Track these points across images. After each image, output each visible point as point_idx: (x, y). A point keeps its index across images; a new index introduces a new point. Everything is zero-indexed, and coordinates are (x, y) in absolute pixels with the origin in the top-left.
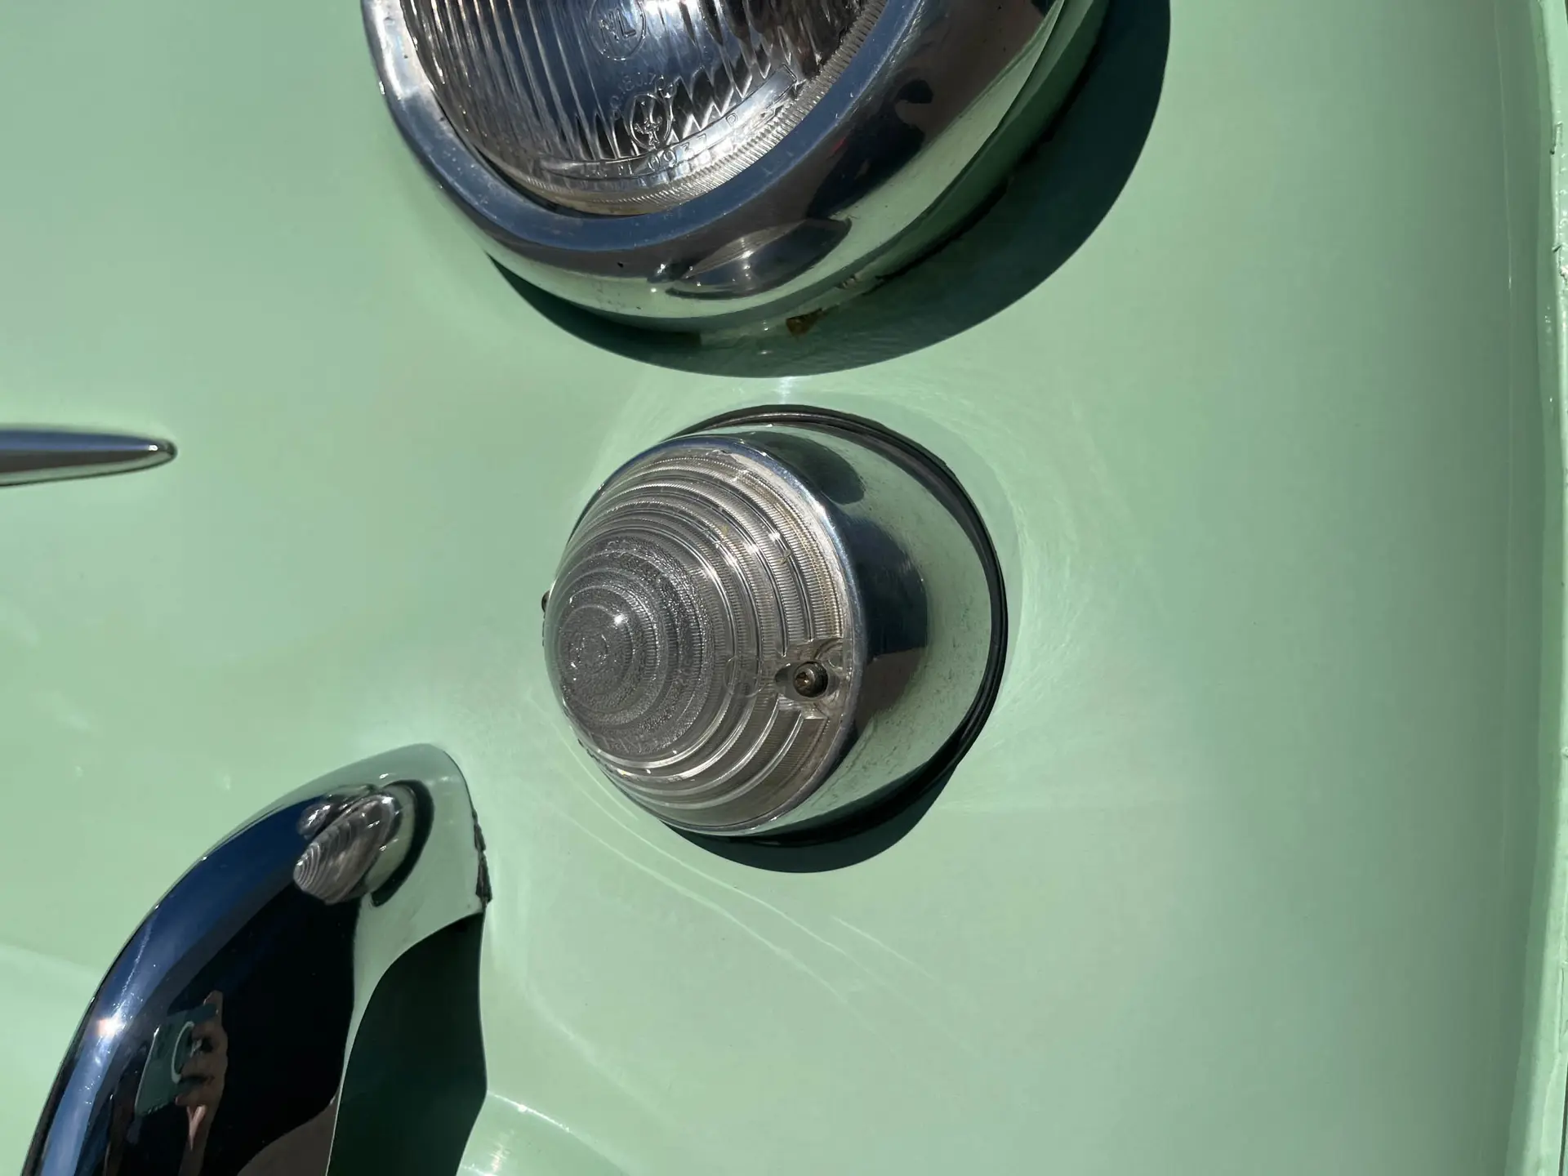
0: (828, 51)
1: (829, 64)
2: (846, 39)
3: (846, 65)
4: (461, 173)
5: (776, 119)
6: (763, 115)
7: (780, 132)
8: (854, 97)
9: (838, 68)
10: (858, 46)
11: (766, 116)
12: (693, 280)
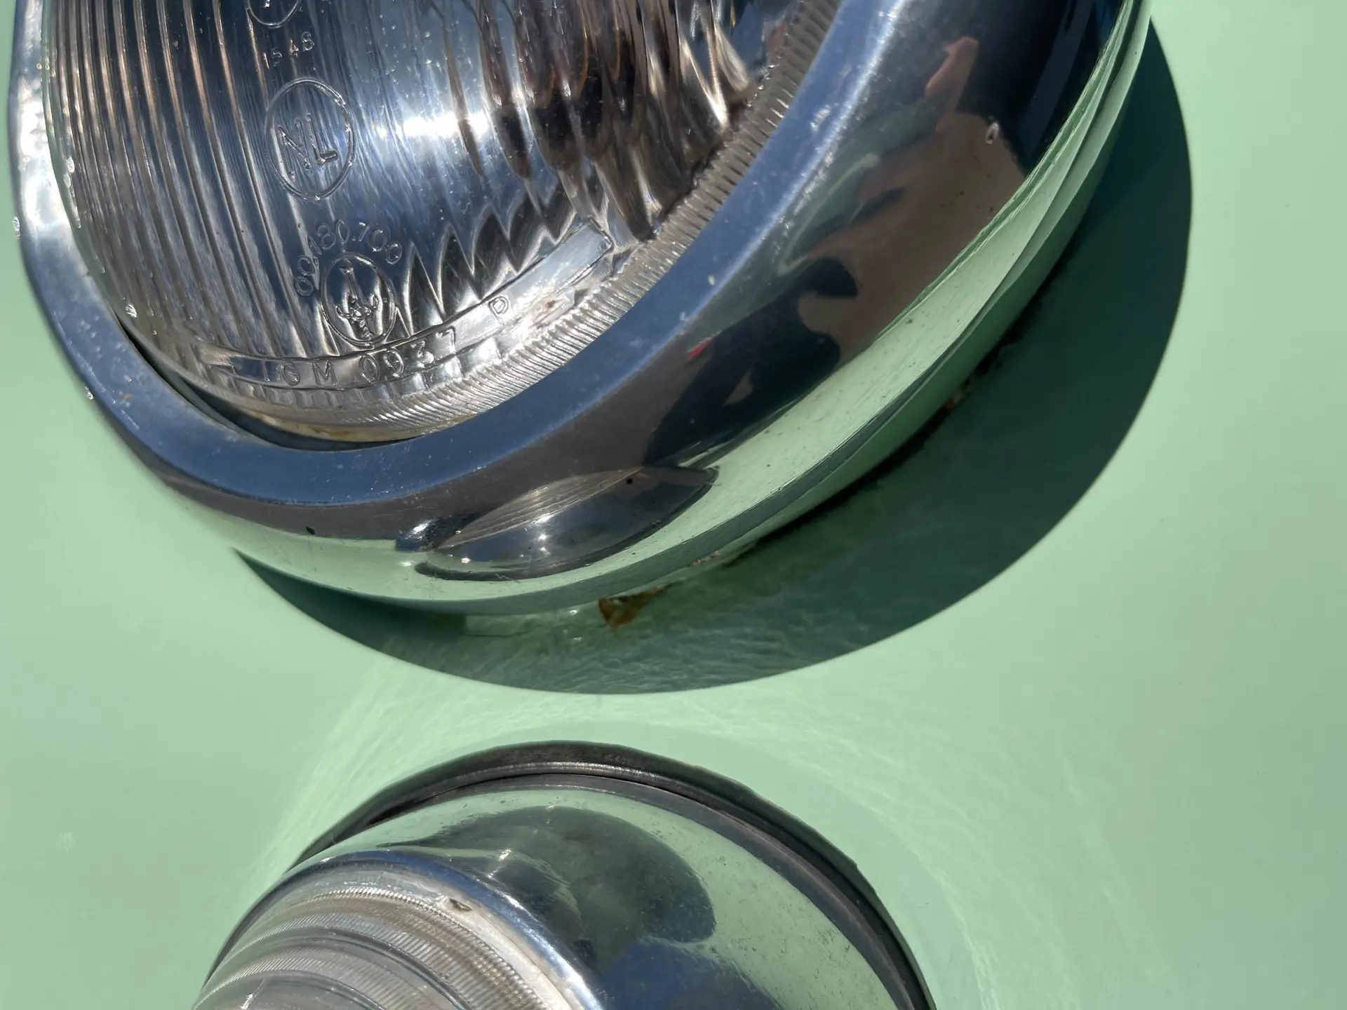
0: (671, 199)
1: (673, 222)
2: (706, 180)
3: (703, 224)
4: (100, 356)
5: (576, 312)
6: (551, 305)
7: (600, 321)
8: (717, 283)
9: (686, 228)
10: (726, 192)
11: (556, 306)
12: (458, 552)
